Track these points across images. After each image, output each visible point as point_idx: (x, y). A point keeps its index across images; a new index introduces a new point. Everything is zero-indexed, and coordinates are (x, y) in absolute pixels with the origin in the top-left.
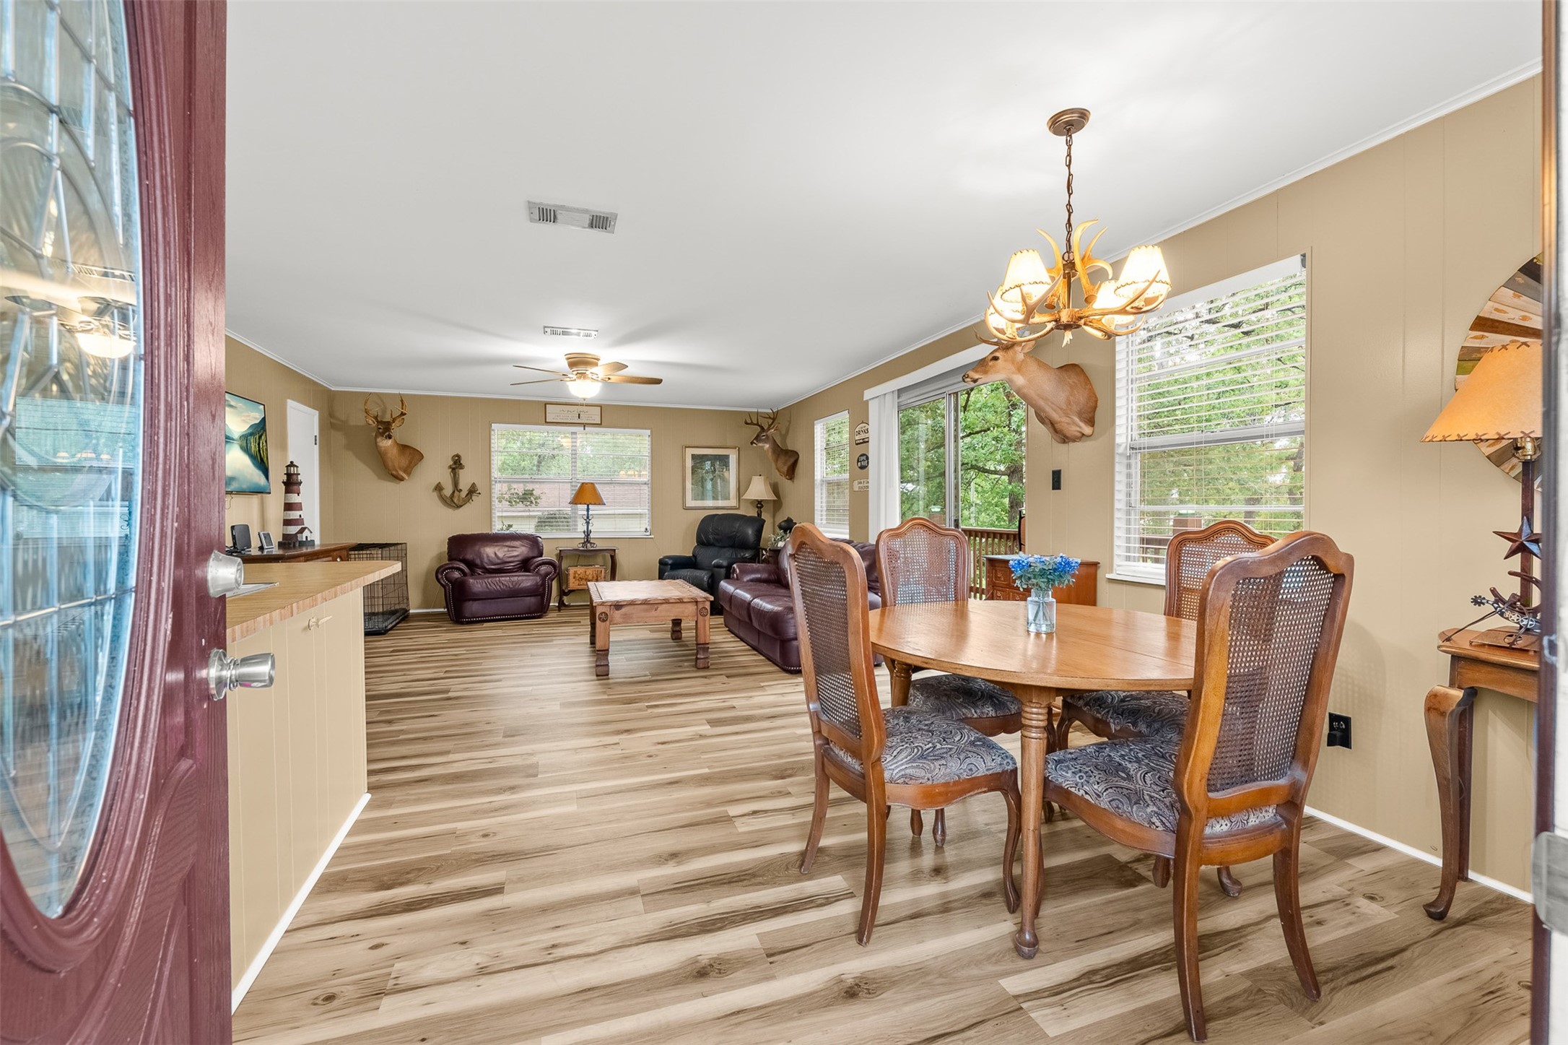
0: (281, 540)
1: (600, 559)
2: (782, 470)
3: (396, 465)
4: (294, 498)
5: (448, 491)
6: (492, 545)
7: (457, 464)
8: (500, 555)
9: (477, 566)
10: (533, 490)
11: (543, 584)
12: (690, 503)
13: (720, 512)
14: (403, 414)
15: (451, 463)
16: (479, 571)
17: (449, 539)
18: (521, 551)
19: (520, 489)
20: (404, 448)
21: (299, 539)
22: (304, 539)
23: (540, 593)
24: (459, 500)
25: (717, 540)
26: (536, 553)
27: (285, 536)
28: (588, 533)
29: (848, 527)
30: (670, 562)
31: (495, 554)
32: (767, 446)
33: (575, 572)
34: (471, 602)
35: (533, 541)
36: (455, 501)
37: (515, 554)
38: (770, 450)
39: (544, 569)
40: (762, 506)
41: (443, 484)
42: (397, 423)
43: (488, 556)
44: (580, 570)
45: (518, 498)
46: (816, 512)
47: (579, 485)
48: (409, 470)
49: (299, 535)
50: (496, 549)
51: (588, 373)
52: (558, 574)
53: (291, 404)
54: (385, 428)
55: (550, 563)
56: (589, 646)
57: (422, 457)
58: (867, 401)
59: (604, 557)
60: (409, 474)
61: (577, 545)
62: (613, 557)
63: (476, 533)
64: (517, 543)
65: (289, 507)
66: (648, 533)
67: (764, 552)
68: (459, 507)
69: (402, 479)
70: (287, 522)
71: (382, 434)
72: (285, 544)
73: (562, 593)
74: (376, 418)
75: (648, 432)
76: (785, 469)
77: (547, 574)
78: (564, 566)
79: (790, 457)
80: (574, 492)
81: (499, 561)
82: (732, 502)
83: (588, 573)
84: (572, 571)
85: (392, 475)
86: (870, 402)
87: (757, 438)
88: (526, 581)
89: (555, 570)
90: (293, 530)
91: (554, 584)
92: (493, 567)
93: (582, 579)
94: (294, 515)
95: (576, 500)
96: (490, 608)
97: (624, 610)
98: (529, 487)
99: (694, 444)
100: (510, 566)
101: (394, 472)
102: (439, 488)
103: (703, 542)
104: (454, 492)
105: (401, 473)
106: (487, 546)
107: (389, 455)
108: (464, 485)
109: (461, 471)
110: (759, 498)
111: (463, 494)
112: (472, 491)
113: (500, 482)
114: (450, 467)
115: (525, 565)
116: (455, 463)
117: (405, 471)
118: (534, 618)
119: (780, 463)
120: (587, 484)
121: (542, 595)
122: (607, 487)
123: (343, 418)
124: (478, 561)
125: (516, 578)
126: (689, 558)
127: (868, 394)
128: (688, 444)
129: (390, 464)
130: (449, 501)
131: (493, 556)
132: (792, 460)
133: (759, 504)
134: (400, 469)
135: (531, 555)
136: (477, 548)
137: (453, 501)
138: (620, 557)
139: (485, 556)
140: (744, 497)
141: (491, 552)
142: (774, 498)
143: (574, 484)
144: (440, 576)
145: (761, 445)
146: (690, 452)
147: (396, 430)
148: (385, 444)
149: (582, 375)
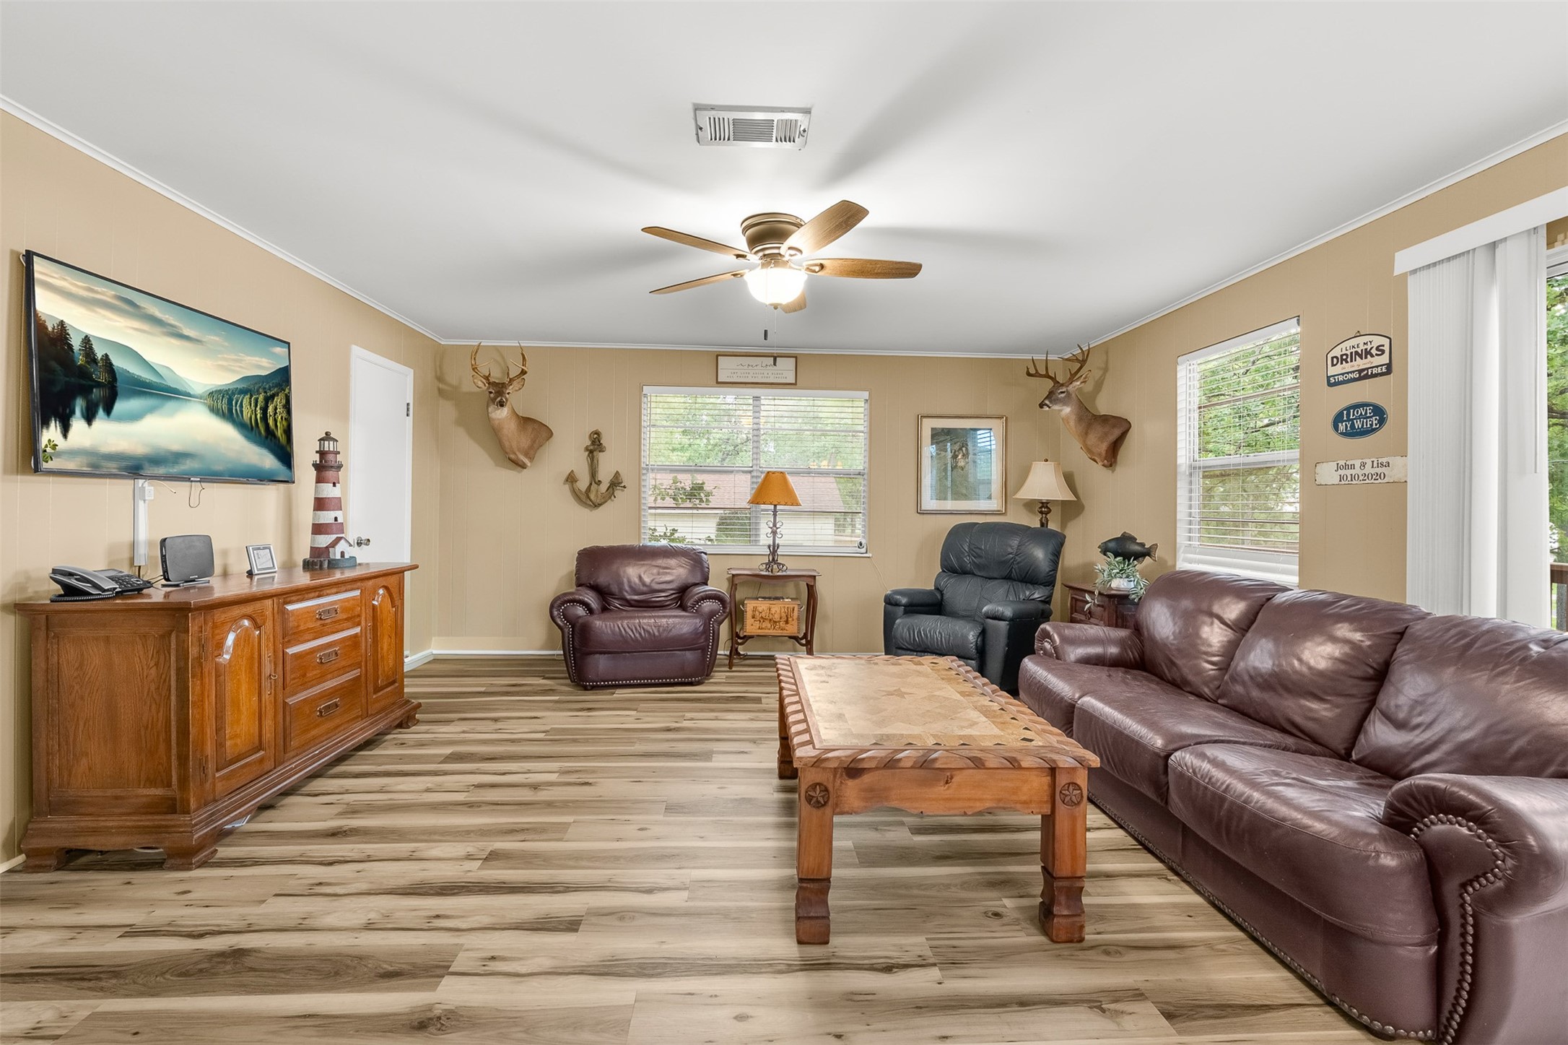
0: (308, 556)
1: (790, 588)
2: (1095, 450)
3: (514, 445)
4: (328, 491)
5: (583, 484)
6: (635, 565)
7: (595, 445)
8: (647, 580)
9: (612, 594)
10: (703, 483)
11: (706, 631)
12: (929, 503)
13: (980, 520)
14: (523, 372)
15: (589, 443)
16: (617, 603)
17: (579, 553)
18: (677, 572)
19: (687, 481)
20: (526, 422)
21: (332, 557)
22: (338, 556)
23: (703, 644)
24: (597, 496)
25: (978, 566)
26: (698, 579)
27: (316, 551)
28: (774, 549)
29: (1296, 558)
30: (904, 601)
31: (640, 578)
32: (1067, 410)
33: (755, 609)
34: (597, 656)
35: (695, 559)
36: (592, 496)
37: (668, 578)
38: (1073, 417)
39: (708, 606)
40: (1049, 511)
41: (578, 474)
42: (516, 385)
43: (629, 582)
44: (762, 606)
45: (684, 494)
46: (1178, 525)
47: (763, 476)
48: (531, 452)
49: (331, 549)
50: (641, 570)
51: (782, 251)
52: (730, 613)
53: (357, 351)
54: (498, 392)
55: (716, 597)
56: (776, 781)
57: (550, 434)
58: (1404, 277)
59: (797, 586)
60: (531, 459)
61: (757, 566)
62: (811, 589)
63: (615, 544)
64: (673, 562)
65: (320, 504)
66: (863, 550)
67: (1088, 598)
68: (596, 506)
69: (523, 466)
70: (318, 529)
71: (493, 400)
72: (313, 564)
73: (737, 638)
74: (487, 378)
75: (866, 395)
76: (1103, 447)
77: (712, 614)
78: (739, 596)
79: (1114, 426)
80: (756, 486)
81: (645, 589)
82: (994, 504)
83: (773, 611)
84: (750, 606)
85: (510, 459)
86: (1411, 279)
87: (1050, 395)
88: (679, 623)
89: (724, 607)
90: (323, 541)
91: (724, 629)
92: (636, 597)
93: (764, 619)
94: (327, 517)
95: (757, 499)
96: (625, 666)
97: (866, 779)
98: (700, 478)
99: (934, 413)
100: (661, 597)
101: (512, 456)
102: (571, 479)
103: (952, 568)
104: (591, 484)
105: (522, 458)
106: (629, 565)
107: (505, 431)
108: (605, 475)
109: (601, 454)
110: (1044, 498)
111: (603, 488)
112: (616, 483)
113: (652, 470)
114: (587, 449)
115: (681, 599)
116: (593, 443)
117: (526, 455)
118: (691, 684)
119: (1092, 439)
120: (774, 473)
121: (704, 650)
122: (806, 480)
123: (454, 382)
124: (614, 589)
125: (664, 621)
126: (930, 592)
127: (1405, 260)
128: (925, 412)
129: (507, 444)
130: (583, 498)
131: (637, 580)
132: (1117, 433)
133: (1044, 507)
134: (519, 450)
135: (692, 580)
136: (614, 567)
137: (588, 497)
138: (821, 587)
139: (625, 580)
140: (1019, 496)
141: (634, 573)
142: (1071, 497)
143: (754, 474)
144: (556, 613)
145: (1056, 407)
146: (928, 425)
147: (515, 396)
148: (501, 414)
149: (772, 259)
